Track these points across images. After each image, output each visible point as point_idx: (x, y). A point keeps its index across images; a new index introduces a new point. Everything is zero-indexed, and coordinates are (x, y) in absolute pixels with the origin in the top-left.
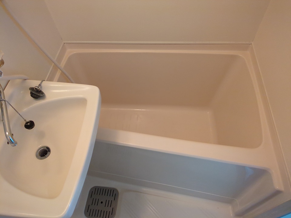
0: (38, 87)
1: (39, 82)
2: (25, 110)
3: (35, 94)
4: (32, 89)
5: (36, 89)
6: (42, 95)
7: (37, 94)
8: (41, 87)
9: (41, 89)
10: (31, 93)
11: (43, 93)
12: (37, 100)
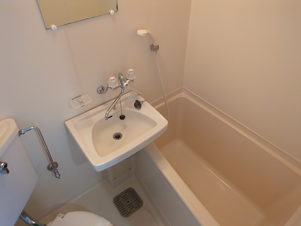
0: (141, 102)
1: (144, 100)
4: (137, 101)
6: (139, 107)
10: (135, 103)
12: (135, 108)
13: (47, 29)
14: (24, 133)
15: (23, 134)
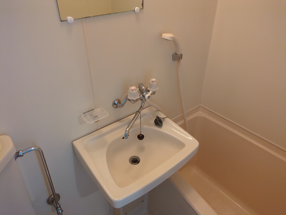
0: (162, 119)
1: (165, 116)
2: (145, 127)
3: (157, 122)
4: (158, 117)
5: (160, 119)
6: (160, 124)
7: (158, 122)
8: (164, 120)
9: (162, 121)
10: (156, 120)
11: (162, 124)
12: (156, 126)
13: (61, 21)
14: (23, 155)
15: (21, 156)
